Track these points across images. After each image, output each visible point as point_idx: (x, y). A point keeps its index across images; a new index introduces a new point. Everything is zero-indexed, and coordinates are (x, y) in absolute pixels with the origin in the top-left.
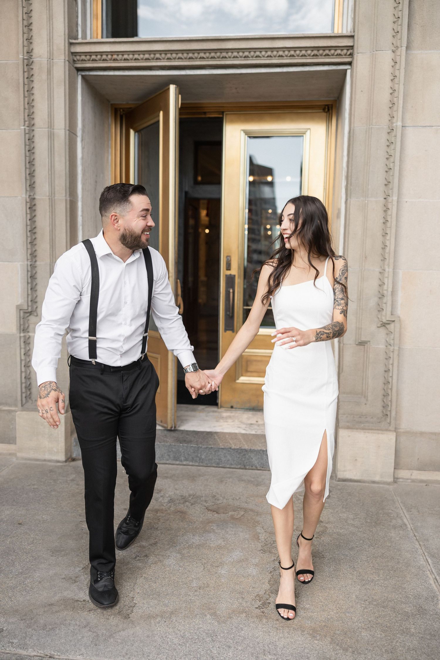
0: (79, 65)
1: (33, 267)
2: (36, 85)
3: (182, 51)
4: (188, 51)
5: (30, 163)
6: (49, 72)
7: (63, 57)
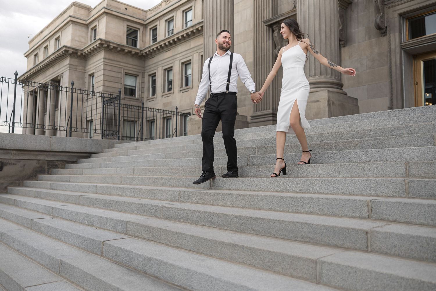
0: (402, 48)
1: (392, 97)
2: (392, 55)
3: (430, 39)
4: (432, 38)
5: (391, 73)
6: (395, 51)
7: (398, 47)
